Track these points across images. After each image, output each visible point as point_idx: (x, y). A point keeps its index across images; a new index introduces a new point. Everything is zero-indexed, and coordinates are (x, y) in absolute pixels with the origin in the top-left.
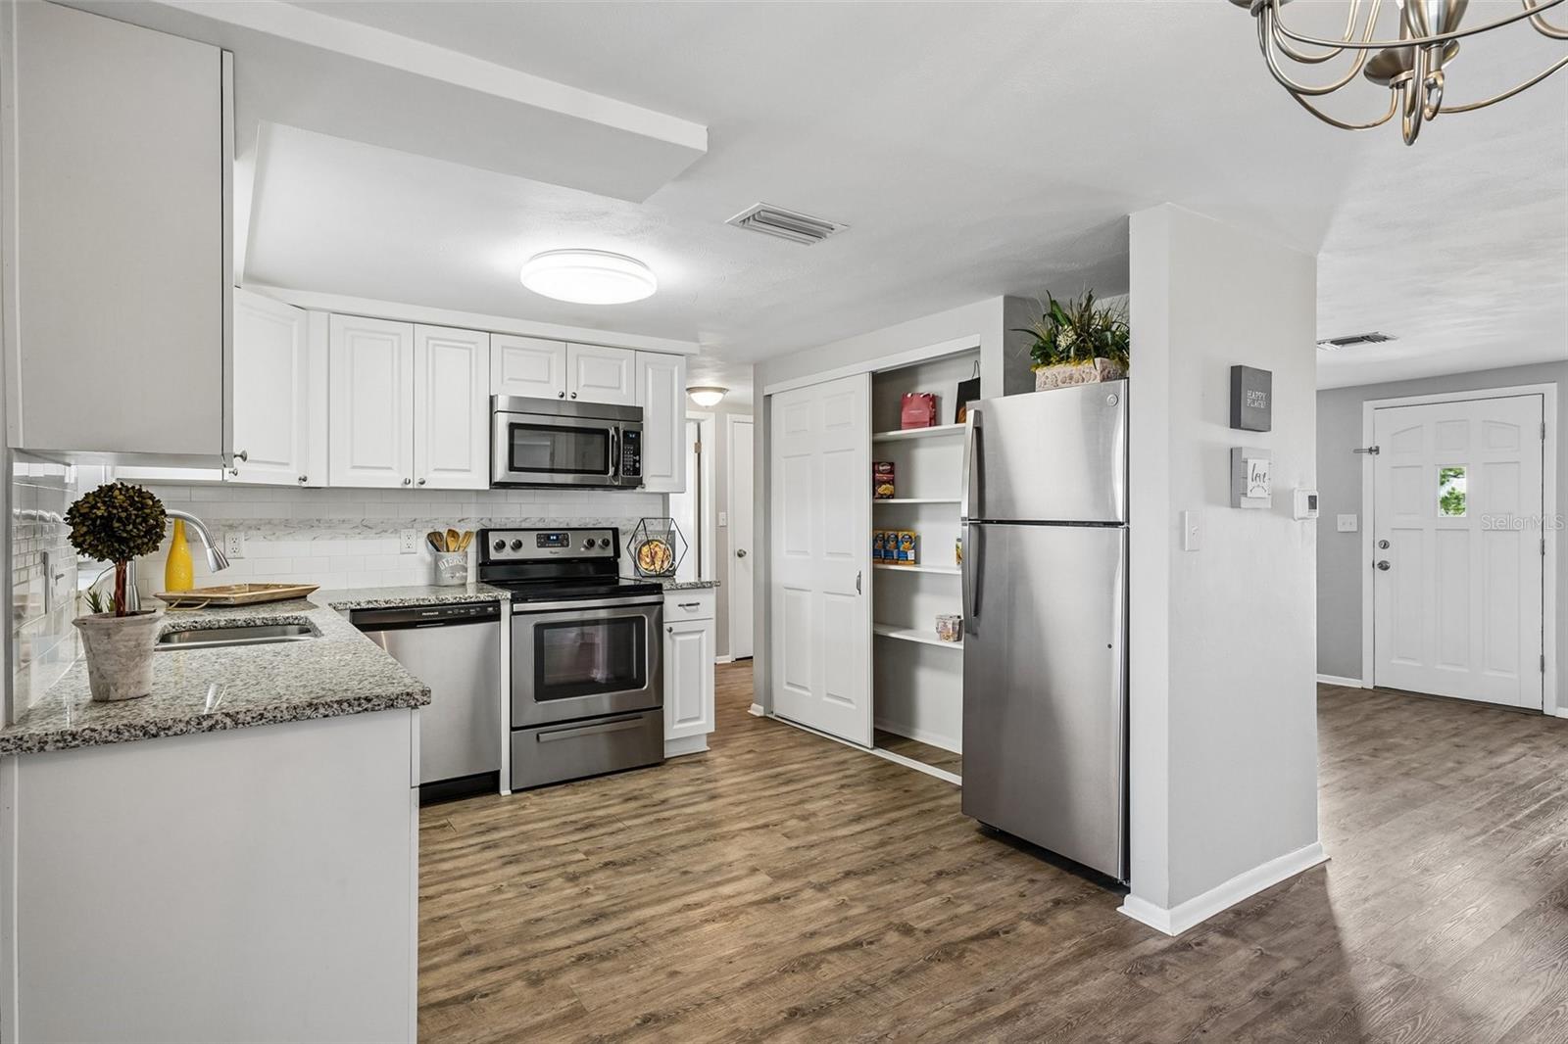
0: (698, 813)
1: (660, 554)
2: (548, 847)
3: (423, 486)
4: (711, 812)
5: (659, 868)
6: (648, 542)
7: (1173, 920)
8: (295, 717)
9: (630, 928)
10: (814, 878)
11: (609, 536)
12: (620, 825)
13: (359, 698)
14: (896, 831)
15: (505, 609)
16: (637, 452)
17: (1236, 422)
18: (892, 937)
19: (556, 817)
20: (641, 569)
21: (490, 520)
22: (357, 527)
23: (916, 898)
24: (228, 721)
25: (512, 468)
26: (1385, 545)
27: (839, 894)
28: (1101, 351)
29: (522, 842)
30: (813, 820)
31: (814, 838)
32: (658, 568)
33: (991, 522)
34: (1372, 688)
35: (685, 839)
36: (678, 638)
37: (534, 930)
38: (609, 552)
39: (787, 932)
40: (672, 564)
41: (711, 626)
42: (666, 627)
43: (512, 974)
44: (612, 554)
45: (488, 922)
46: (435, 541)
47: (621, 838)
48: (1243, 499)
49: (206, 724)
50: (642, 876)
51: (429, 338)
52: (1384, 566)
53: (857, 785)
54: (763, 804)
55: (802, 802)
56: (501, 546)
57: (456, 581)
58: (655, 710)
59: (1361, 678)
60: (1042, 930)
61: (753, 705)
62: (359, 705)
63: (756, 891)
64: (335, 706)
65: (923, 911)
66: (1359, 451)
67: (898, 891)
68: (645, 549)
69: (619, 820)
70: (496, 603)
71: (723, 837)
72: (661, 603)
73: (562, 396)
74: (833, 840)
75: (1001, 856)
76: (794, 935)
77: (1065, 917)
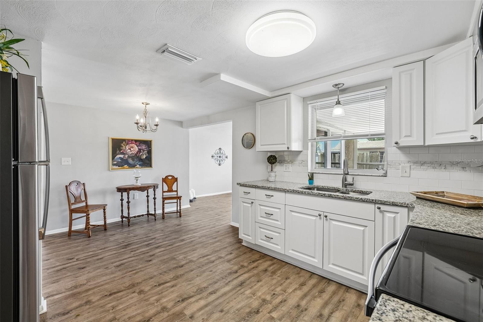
39: (181, 286)
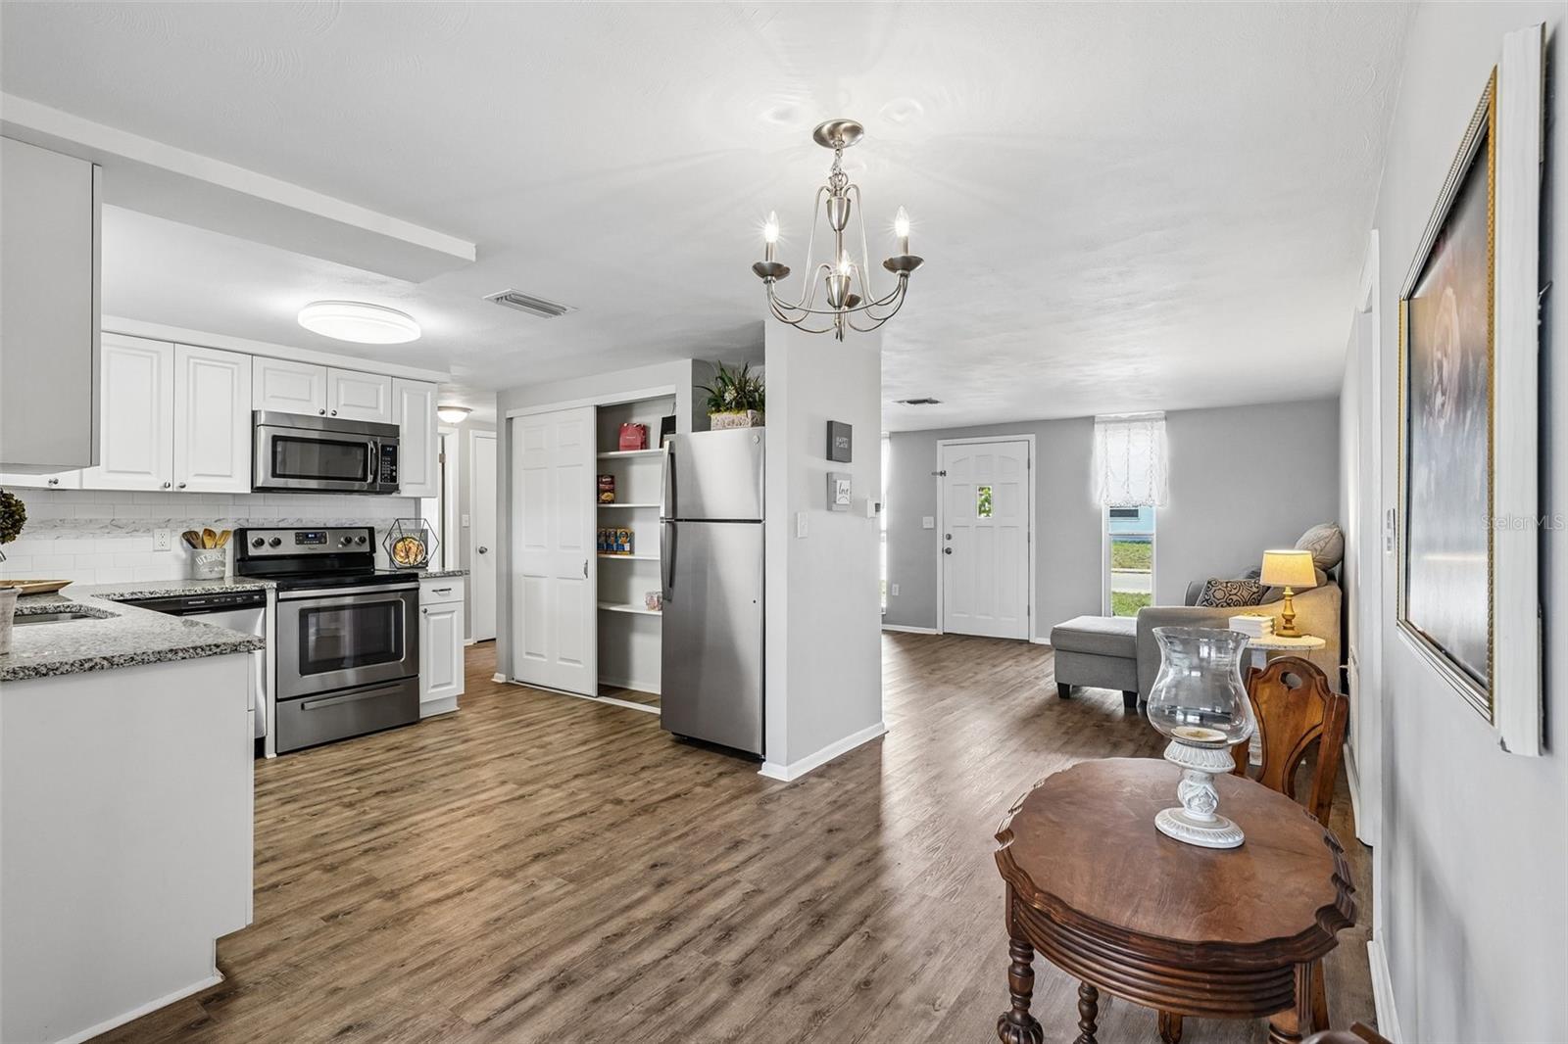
0: (455, 752)
1: (414, 549)
2: (321, 789)
3: (183, 490)
4: (464, 751)
5: (424, 790)
6: (403, 539)
7: (789, 772)
8: (159, 659)
9: (405, 829)
10: (551, 782)
11: (366, 533)
12: (386, 767)
13: (210, 646)
14: (613, 747)
15: (271, 597)
16: (394, 462)
17: (830, 457)
18: (608, 807)
19: (325, 768)
20: (396, 562)
21: (248, 520)
22: (106, 527)
23: (626, 783)
24: (105, 663)
25: (274, 475)
26: (949, 537)
27: (569, 788)
28: (751, 406)
29: (296, 788)
30: (549, 747)
31: (551, 758)
32: (412, 561)
33: (681, 520)
34: (941, 633)
35: (444, 770)
36: (432, 618)
37: (322, 840)
38: (366, 548)
40: (425, 558)
41: (461, 607)
42: (421, 608)
43: (309, 868)
44: (368, 550)
45: (278, 841)
46: (191, 539)
47: (387, 776)
48: (834, 505)
49: (86, 666)
50: (410, 797)
51: (189, 357)
52: (948, 552)
53: (584, 722)
54: (509, 741)
55: (540, 737)
56: (260, 543)
57: (214, 575)
58: (412, 679)
59: (936, 627)
60: (709, 790)
61: (496, 674)
62: (210, 650)
63: (506, 794)
64: (191, 651)
65: (632, 790)
66: (935, 474)
67: (613, 781)
68: (400, 545)
69: (384, 764)
70: (262, 592)
71: (477, 765)
72: (417, 589)
73: (323, 413)
74: (565, 758)
75: (686, 753)
76: (537, 814)
77: (725, 781)
